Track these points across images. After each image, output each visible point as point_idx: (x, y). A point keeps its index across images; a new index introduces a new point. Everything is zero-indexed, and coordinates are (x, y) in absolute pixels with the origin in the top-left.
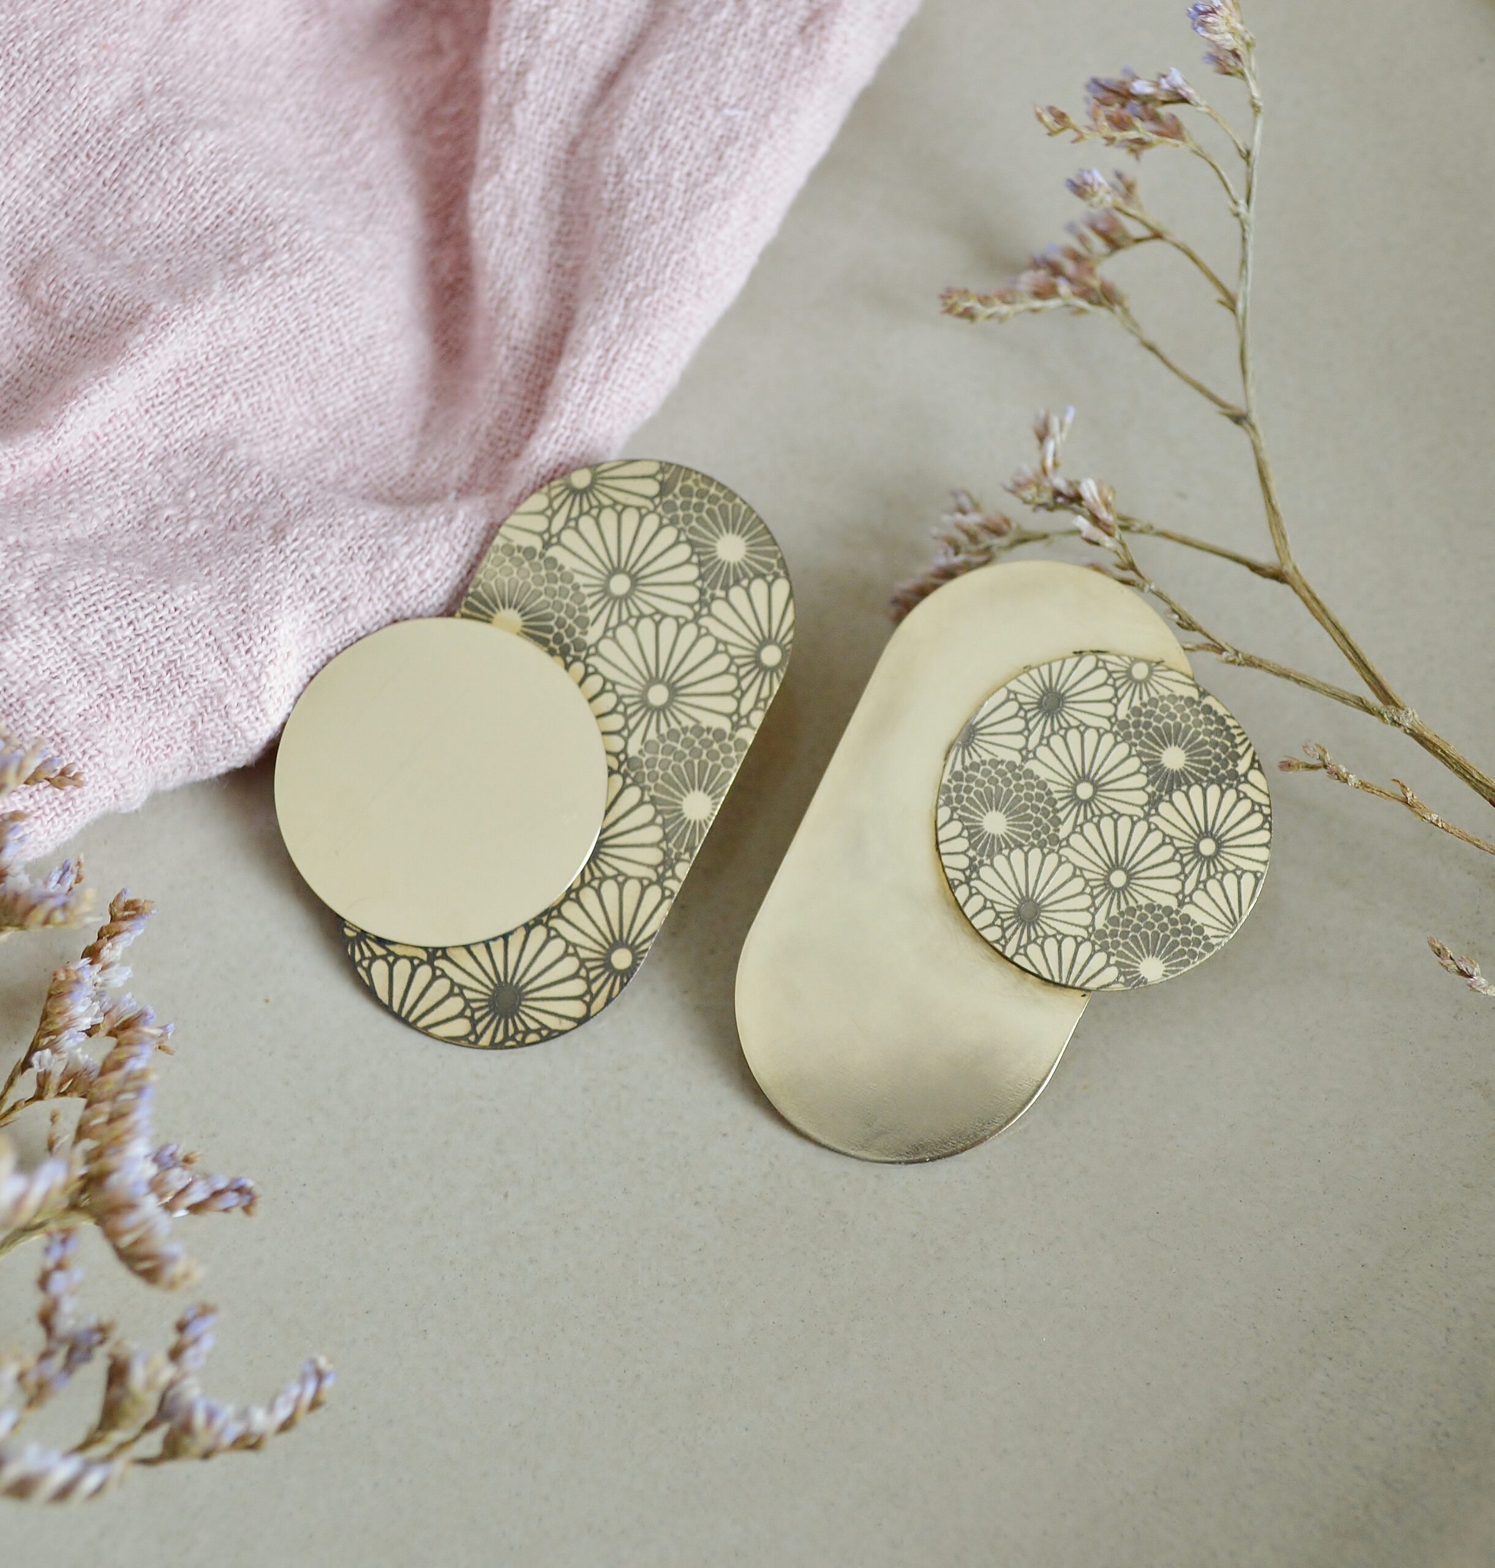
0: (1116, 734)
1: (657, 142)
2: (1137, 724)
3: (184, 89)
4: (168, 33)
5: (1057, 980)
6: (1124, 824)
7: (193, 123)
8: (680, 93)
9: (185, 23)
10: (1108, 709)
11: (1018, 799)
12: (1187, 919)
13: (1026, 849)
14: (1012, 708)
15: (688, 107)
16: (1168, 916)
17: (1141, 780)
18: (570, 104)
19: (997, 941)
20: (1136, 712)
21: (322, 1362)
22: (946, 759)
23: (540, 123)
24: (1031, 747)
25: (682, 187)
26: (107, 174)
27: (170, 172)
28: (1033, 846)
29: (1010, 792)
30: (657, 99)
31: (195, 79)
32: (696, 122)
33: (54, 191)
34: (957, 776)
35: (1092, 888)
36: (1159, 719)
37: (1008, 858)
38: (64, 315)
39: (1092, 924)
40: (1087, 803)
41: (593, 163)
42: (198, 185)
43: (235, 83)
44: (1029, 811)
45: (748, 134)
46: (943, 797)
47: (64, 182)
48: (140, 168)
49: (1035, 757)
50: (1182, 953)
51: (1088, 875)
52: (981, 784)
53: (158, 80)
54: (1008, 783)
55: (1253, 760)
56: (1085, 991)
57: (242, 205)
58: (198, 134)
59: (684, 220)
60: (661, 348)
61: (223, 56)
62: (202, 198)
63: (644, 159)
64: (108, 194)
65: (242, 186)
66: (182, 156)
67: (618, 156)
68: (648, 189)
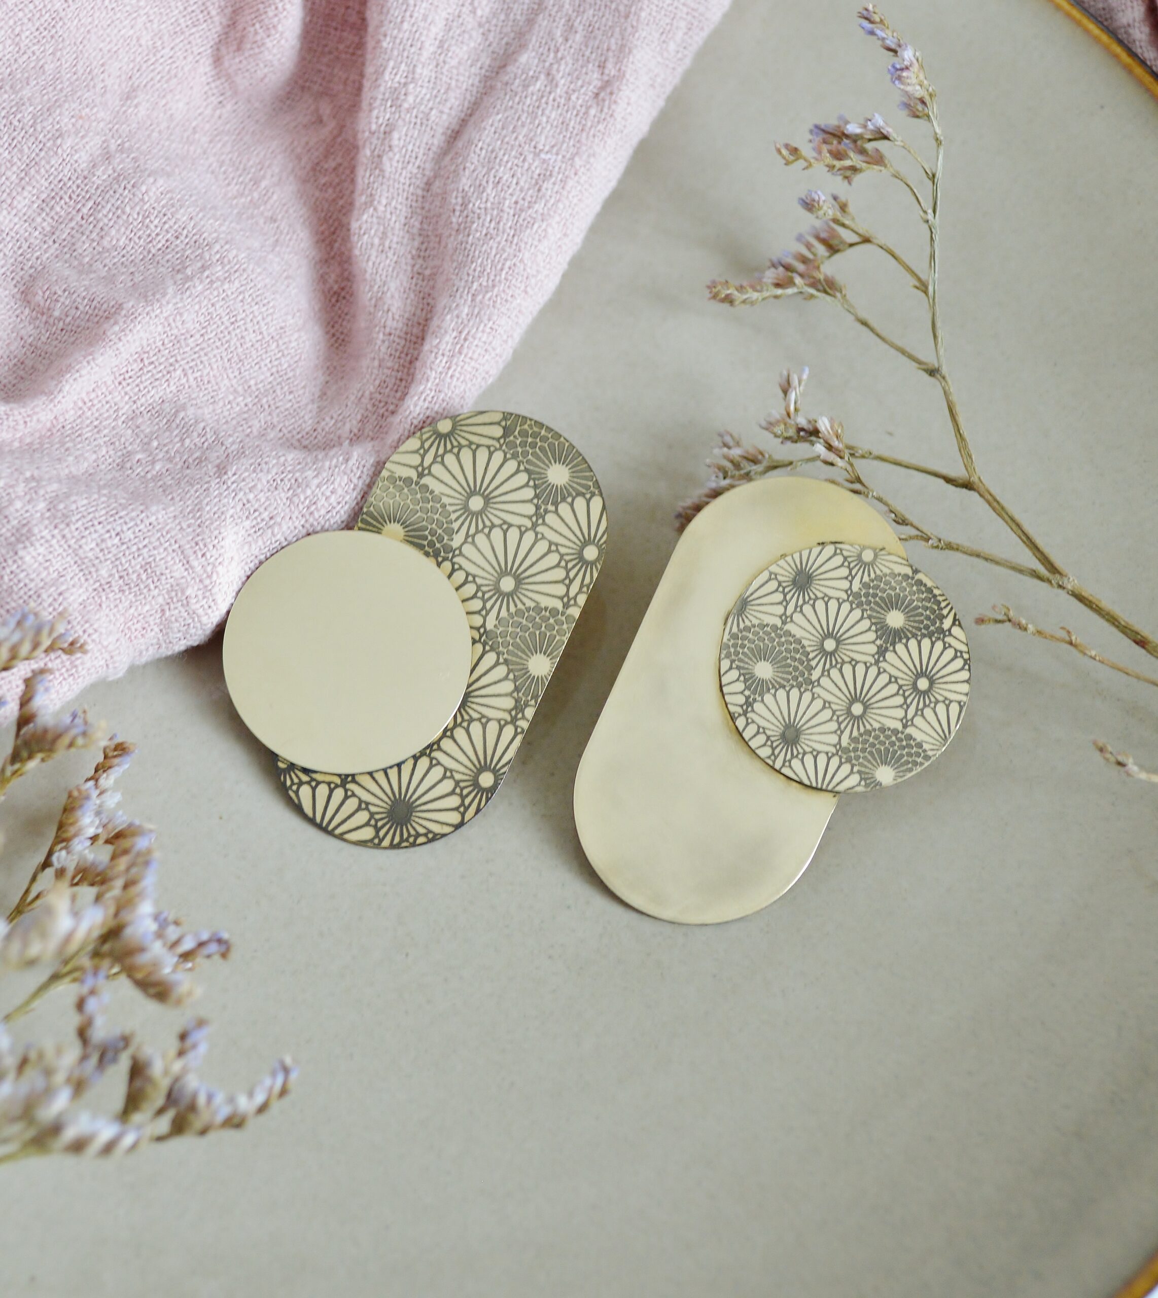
0: (852, 602)
1: (491, 179)
2: (867, 595)
3: (138, 148)
4: (124, 109)
5: (814, 785)
6: (860, 669)
7: (147, 173)
8: (507, 143)
9: (135, 102)
10: (845, 584)
11: (780, 652)
12: (910, 737)
13: (787, 689)
14: (773, 585)
15: (513, 153)
16: (896, 736)
17: (871, 636)
18: (425, 154)
19: (769, 757)
20: (866, 586)
21: (288, 1061)
22: (725, 624)
23: (403, 168)
24: (789, 613)
25: (512, 212)
26: (85, 210)
27: (132, 208)
28: (793, 686)
29: (774, 647)
30: (491, 148)
31: (145, 142)
32: (520, 164)
33: (45, 224)
34: (734, 636)
35: (839, 716)
36: (884, 591)
37: (775, 696)
38: (56, 313)
39: (839, 742)
40: (832, 654)
41: (444, 196)
42: (152, 218)
43: (174, 145)
44: (789, 661)
45: (559, 173)
46: (725, 652)
47: (52, 218)
48: (109, 206)
49: (792, 621)
50: (908, 762)
51: (835, 707)
52: (752, 641)
53: (119, 142)
54: (772, 640)
55: (955, 620)
56: (835, 793)
57: (185, 232)
58: (151, 180)
59: (514, 236)
60: (500, 330)
61: (164, 125)
62: (156, 227)
63: (483, 192)
64: (85, 226)
65: (185, 218)
66: (140, 196)
67: (463, 190)
68: (486, 214)
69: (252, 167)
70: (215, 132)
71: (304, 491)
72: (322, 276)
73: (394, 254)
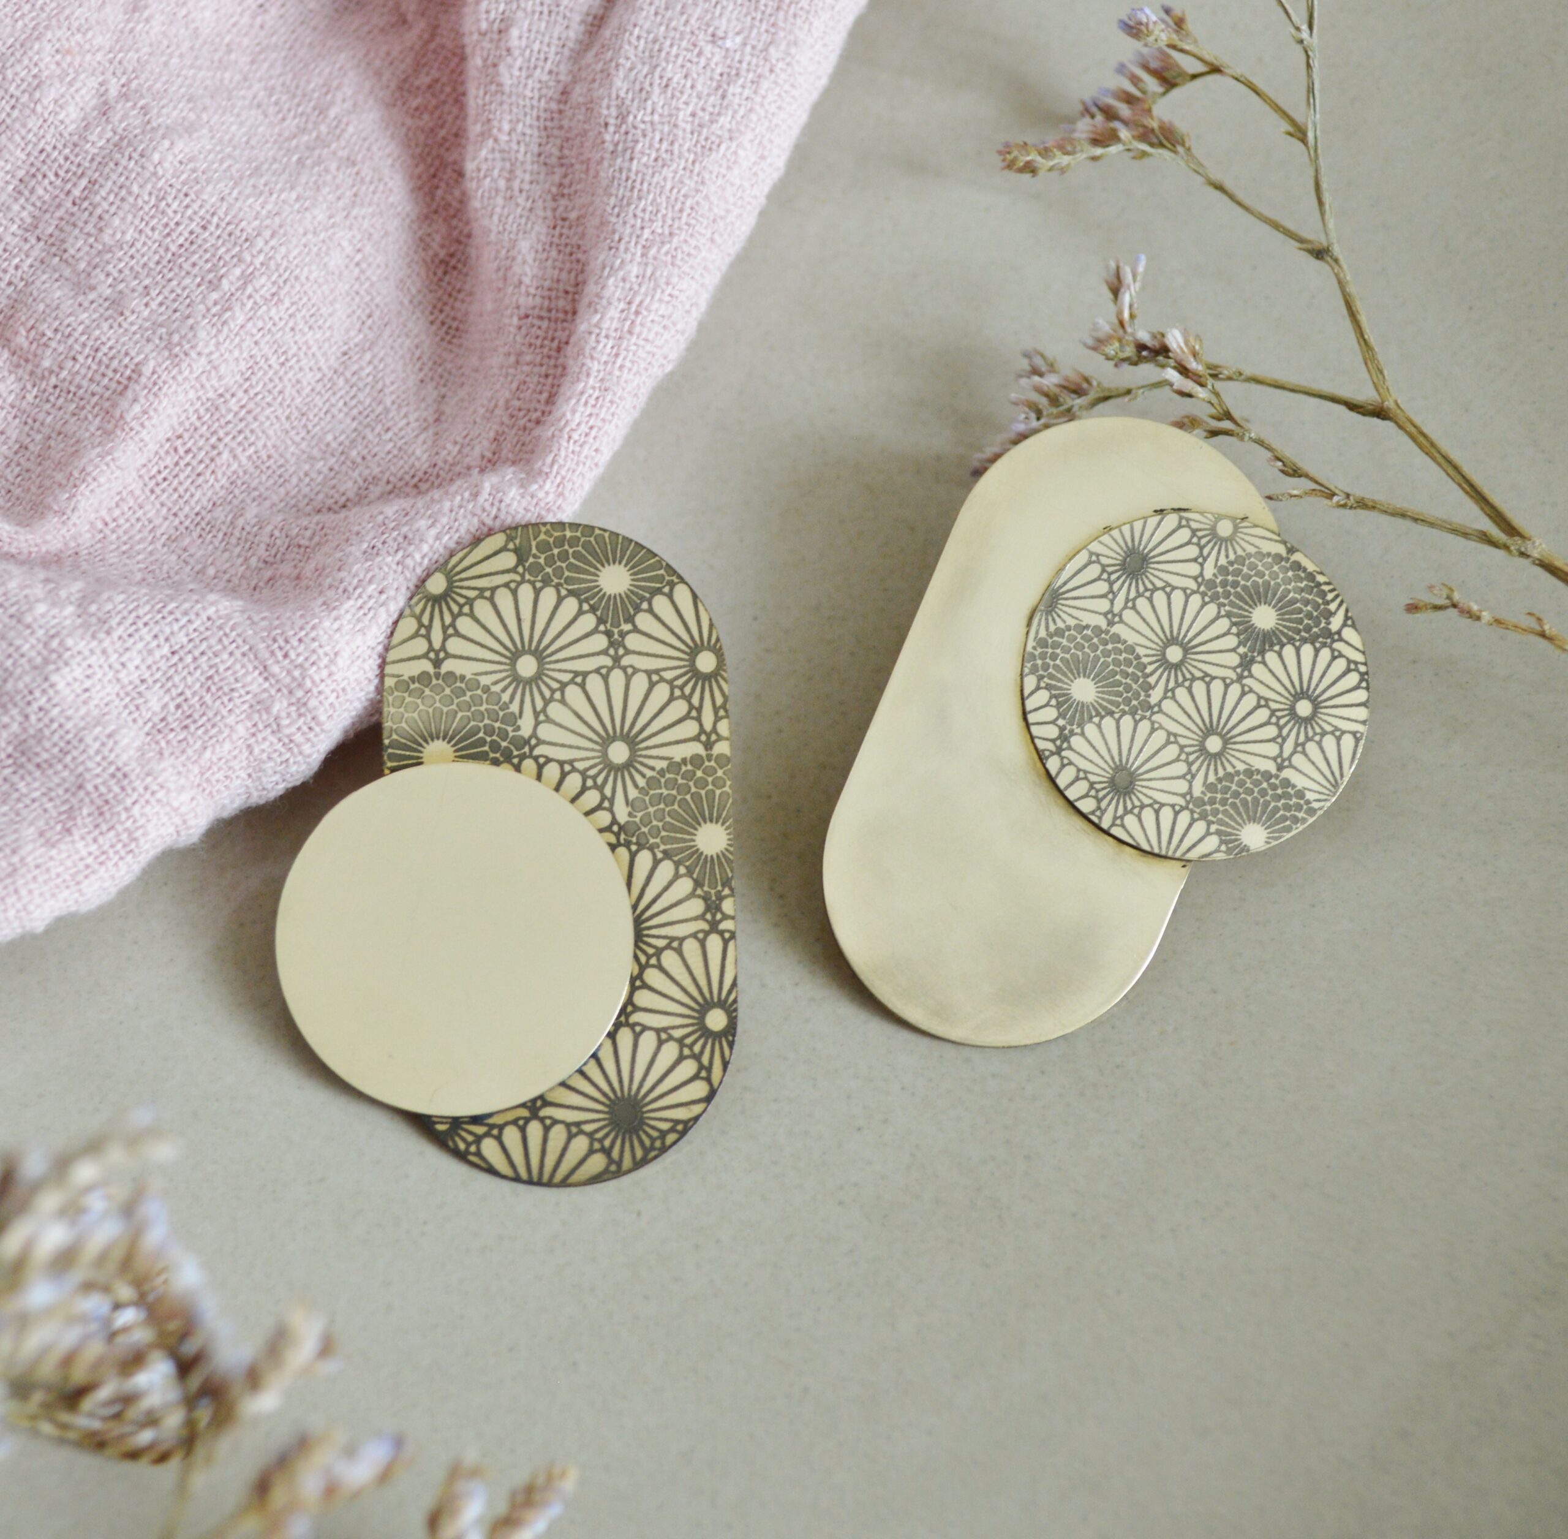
0: (1204, 594)
1: (657, 81)
2: (1224, 584)
3: (149, 89)
4: (131, 25)
5: (1156, 851)
6: (1217, 687)
7: (161, 132)
8: (675, 29)
9: (146, 14)
10: (1193, 569)
11: (1106, 665)
12: (1287, 783)
13: (1117, 716)
14: (1094, 570)
15: (684, 44)
16: (1267, 781)
17: (1231, 641)
18: (557, 53)
19: (1093, 813)
20: (1223, 570)
22: (1029, 625)
23: (528, 77)
24: (1116, 610)
25: (688, 127)
26: (76, 192)
27: (141, 187)
28: (1124, 713)
29: (1097, 658)
30: (651, 36)
31: (161, 74)
32: (695, 60)
33: (24, 214)
34: (1042, 643)
35: (1188, 754)
36: (1247, 578)
37: (1099, 726)
39: (1190, 792)
40: (1177, 666)
41: (590, 107)
42: (170, 199)
43: (201, 74)
44: (1118, 677)
45: (748, 71)
46: (1029, 665)
47: (34, 205)
48: (109, 184)
49: (1121, 621)
50: (1284, 819)
51: (1182, 741)
52: (1067, 650)
53: (123, 80)
54: (1094, 648)
55: (1347, 618)
56: (1185, 862)
57: (215, 220)
58: (166, 143)
59: (694, 162)
60: (682, 297)
61: (187, 45)
62: (175, 212)
63: (646, 100)
64: (78, 214)
65: (214, 199)
66: (152, 169)
67: (618, 97)
68: (654, 131)
69: (314, 91)
70: (258, 49)
71: (418, 548)
72: (421, 240)
73: (527, 199)
